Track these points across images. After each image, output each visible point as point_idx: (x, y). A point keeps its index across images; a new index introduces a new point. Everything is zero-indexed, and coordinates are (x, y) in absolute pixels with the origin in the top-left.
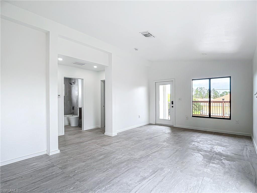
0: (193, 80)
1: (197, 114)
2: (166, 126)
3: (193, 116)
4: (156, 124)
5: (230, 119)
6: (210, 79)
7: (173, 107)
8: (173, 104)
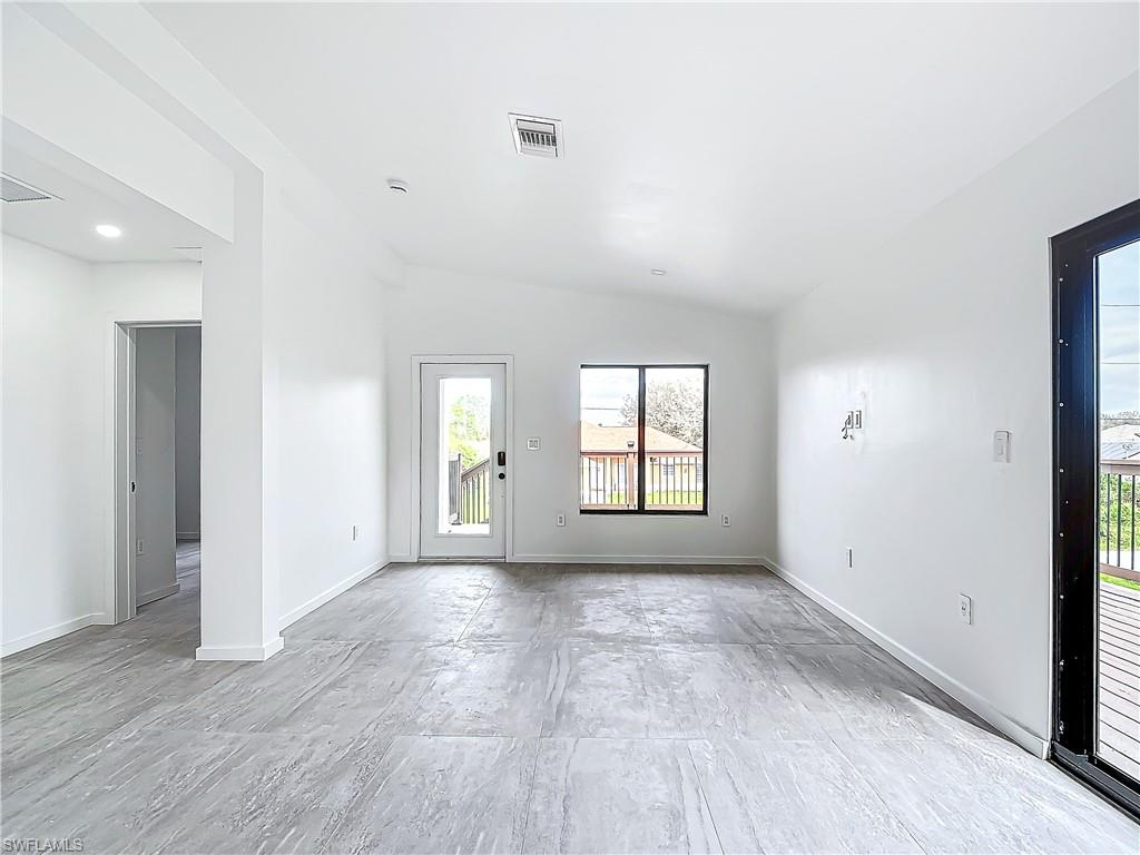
0: (582, 366)
1: (601, 501)
2: (473, 564)
3: (582, 512)
4: (422, 563)
5: (704, 512)
6: (642, 368)
7: (502, 476)
8: (504, 464)
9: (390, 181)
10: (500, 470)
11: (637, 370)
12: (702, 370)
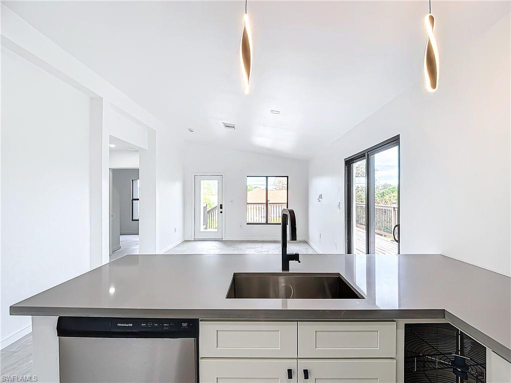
0: (248, 176)
2: (212, 241)
3: (248, 224)
4: (195, 241)
6: (267, 177)
7: (221, 212)
8: (222, 208)
9: (189, 129)
10: (221, 210)
11: (265, 178)
12: (286, 178)
